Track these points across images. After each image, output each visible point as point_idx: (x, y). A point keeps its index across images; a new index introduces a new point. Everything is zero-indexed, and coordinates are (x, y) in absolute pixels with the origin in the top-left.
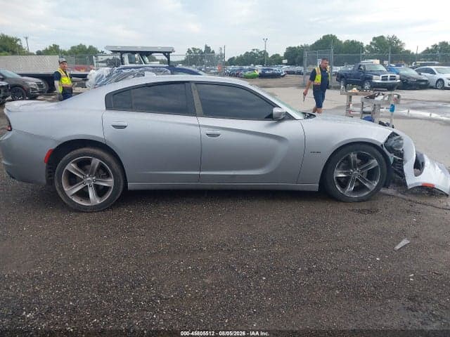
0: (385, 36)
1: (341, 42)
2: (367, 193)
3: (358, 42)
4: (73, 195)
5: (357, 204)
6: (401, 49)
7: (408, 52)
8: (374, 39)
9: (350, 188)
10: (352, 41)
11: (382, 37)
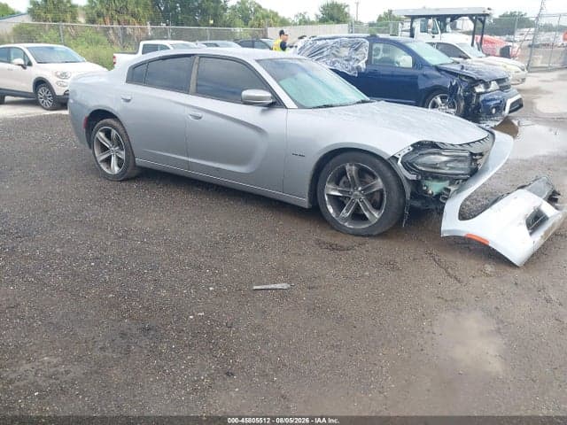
2: (367, 226)
4: (102, 161)
5: (351, 237)
9: (346, 213)
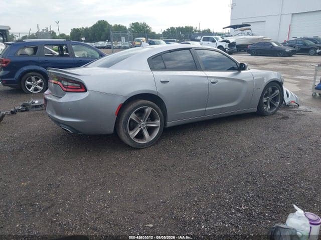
0: (139, 22)
1: (111, 25)
2: (275, 109)
3: (123, 26)
4: (135, 137)
6: (150, 31)
7: (154, 33)
8: (133, 24)
9: (269, 108)
10: (119, 25)
11: (137, 23)
